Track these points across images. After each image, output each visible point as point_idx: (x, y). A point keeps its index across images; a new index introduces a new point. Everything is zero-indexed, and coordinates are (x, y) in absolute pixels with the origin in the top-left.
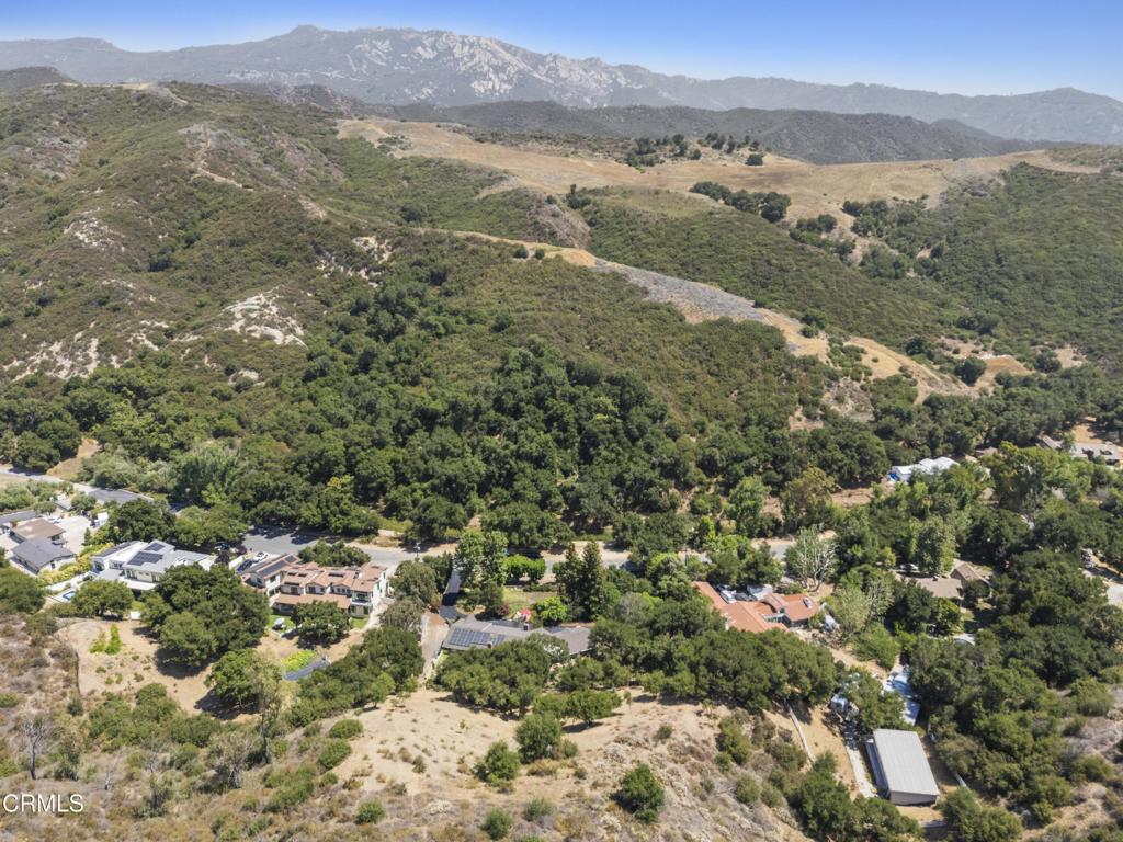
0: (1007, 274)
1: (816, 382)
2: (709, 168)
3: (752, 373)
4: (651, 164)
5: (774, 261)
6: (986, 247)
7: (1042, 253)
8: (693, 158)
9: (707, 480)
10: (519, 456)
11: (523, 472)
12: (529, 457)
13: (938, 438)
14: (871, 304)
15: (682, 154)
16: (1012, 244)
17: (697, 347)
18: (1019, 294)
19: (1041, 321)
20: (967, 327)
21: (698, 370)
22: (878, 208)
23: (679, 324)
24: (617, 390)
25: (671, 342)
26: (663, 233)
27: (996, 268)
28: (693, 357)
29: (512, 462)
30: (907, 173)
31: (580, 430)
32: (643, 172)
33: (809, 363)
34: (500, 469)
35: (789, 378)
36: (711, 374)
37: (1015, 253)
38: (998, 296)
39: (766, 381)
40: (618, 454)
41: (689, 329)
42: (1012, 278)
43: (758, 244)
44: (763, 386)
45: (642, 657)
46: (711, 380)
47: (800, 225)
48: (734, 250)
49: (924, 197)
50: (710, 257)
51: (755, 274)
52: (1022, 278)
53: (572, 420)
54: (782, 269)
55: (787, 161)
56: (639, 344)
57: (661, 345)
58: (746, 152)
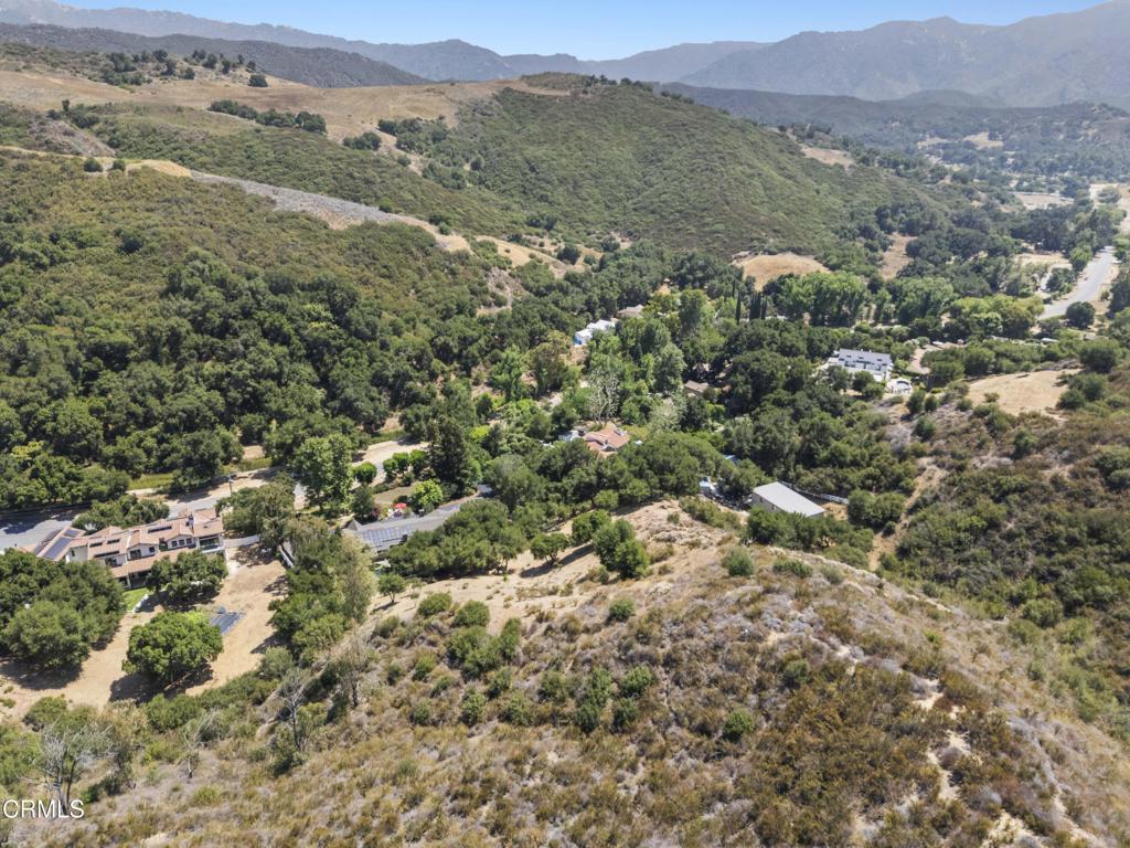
0: (543, 179)
1: (476, 274)
2: (211, 89)
3: (420, 271)
4: (137, 82)
5: (356, 174)
6: (518, 158)
7: (564, 160)
8: (186, 78)
9: (447, 369)
10: (257, 376)
11: (270, 390)
12: (270, 375)
13: (595, 303)
14: (459, 210)
15: (170, 72)
16: (539, 153)
17: (355, 252)
18: (559, 195)
19: (584, 215)
20: (535, 226)
21: (367, 273)
22: (411, 126)
23: (325, 231)
24: (322, 294)
25: (328, 250)
26: (217, 151)
27: (533, 175)
28: (356, 263)
29: (253, 384)
30: (415, 97)
31: (302, 339)
32: (132, 92)
33: (462, 257)
34: (242, 393)
35: (453, 273)
36: (383, 276)
37: (543, 161)
38: (543, 198)
39: (436, 277)
40: (356, 358)
41: (339, 235)
42: (548, 182)
43: (330, 159)
44: (434, 282)
45: (571, 491)
46: (386, 282)
47: (346, 143)
48: (307, 165)
49: (441, 118)
50: (284, 174)
51: (342, 188)
52: (556, 182)
53: (292, 332)
54: (367, 182)
55: (291, 83)
56: (296, 255)
57: (319, 253)
58: (244, 73)
